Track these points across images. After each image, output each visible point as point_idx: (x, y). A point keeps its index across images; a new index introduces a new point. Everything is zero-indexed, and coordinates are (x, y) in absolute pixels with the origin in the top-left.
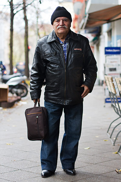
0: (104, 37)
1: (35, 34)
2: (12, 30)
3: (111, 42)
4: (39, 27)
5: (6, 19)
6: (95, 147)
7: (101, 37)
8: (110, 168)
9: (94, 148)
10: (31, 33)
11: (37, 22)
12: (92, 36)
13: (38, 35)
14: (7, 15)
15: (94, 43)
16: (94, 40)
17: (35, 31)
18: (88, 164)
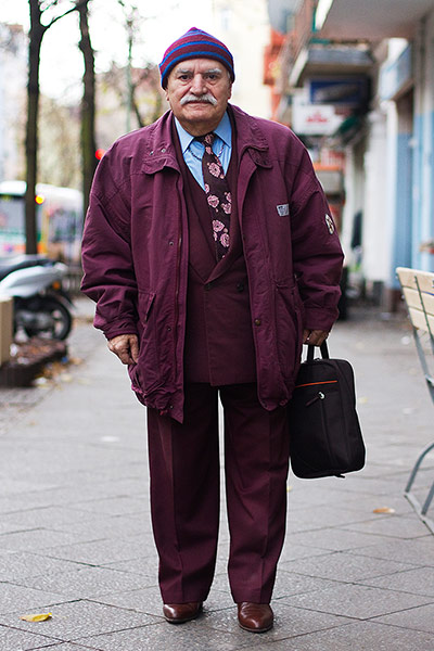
0: (385, 117)
1: (122, 104)
2: (33, 89)
3: (411, 135)
4: (135, 79)
5: (11, 47)
6: (359, 549)
7: (373, 117)
8: (423, 639)
9: (357, 551)
10: (107, 100)
11: (130, 58)
12: (337, 113)
13: (134, 107)
14: (15, 30)
15: (346, 142)
16: (343, 130)
17: (121, 94)
18: (336, 619)
